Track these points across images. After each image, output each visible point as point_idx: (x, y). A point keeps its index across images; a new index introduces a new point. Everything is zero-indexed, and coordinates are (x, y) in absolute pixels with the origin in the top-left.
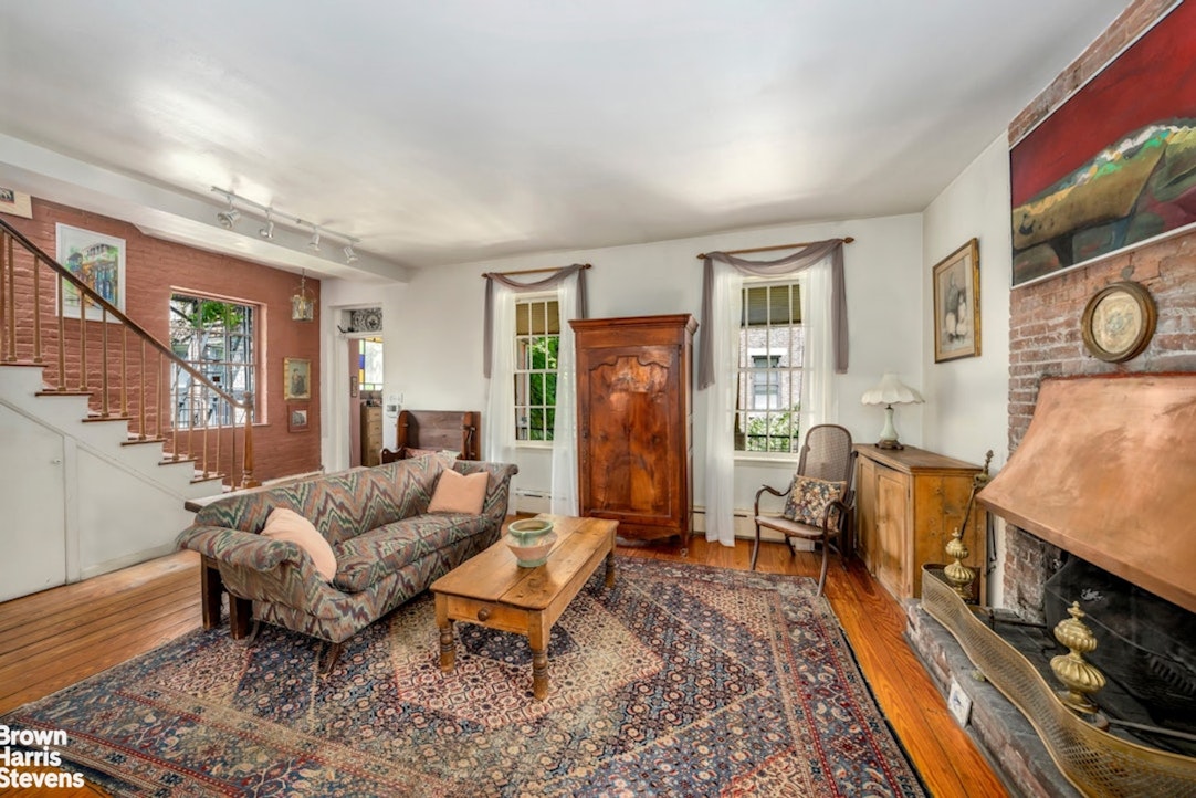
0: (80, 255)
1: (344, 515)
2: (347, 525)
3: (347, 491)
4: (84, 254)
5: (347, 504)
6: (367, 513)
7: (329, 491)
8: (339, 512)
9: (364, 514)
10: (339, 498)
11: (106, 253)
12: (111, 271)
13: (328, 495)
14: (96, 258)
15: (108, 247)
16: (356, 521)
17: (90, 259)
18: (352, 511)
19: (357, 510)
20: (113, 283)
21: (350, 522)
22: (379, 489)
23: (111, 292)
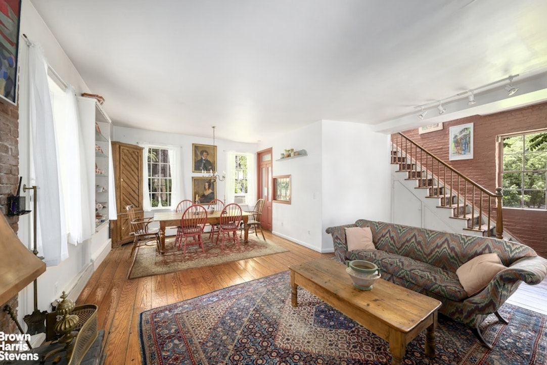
0: (457, 136)
1: (392, 242)
2: (391, 247)
3: (398, 233)
4: (458, 135)
5: (395, 238)
6: (404, 247)
7: (390, 230)
8: (390, 240)
9: (401, 247)
10: (393, 234)
11: (466, 131)
12: (468, 138)
13: (389, 231)
14: (462, 135)
15: (466, 129)
16: (397, 248)
17: (460, 136)
18: (396, 242)
19: (399, 243)
20: (468, 142)
21: (394, 246)
22: (416, 239)
23: (468, 147)
